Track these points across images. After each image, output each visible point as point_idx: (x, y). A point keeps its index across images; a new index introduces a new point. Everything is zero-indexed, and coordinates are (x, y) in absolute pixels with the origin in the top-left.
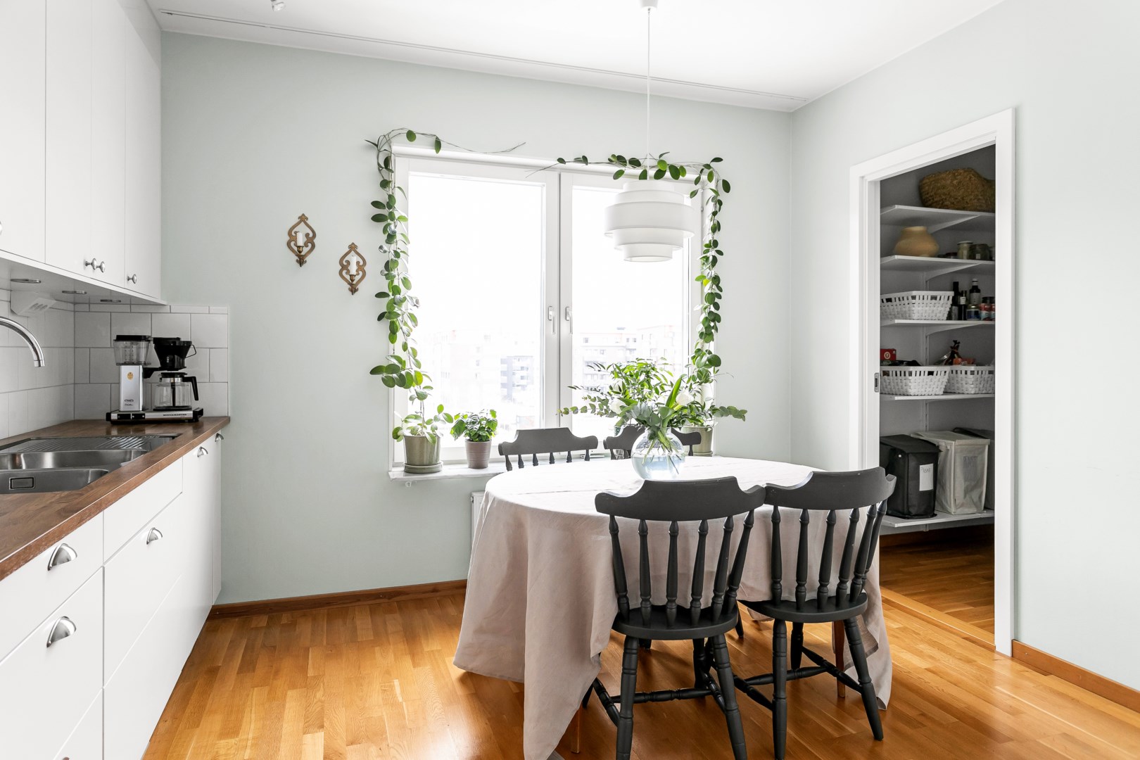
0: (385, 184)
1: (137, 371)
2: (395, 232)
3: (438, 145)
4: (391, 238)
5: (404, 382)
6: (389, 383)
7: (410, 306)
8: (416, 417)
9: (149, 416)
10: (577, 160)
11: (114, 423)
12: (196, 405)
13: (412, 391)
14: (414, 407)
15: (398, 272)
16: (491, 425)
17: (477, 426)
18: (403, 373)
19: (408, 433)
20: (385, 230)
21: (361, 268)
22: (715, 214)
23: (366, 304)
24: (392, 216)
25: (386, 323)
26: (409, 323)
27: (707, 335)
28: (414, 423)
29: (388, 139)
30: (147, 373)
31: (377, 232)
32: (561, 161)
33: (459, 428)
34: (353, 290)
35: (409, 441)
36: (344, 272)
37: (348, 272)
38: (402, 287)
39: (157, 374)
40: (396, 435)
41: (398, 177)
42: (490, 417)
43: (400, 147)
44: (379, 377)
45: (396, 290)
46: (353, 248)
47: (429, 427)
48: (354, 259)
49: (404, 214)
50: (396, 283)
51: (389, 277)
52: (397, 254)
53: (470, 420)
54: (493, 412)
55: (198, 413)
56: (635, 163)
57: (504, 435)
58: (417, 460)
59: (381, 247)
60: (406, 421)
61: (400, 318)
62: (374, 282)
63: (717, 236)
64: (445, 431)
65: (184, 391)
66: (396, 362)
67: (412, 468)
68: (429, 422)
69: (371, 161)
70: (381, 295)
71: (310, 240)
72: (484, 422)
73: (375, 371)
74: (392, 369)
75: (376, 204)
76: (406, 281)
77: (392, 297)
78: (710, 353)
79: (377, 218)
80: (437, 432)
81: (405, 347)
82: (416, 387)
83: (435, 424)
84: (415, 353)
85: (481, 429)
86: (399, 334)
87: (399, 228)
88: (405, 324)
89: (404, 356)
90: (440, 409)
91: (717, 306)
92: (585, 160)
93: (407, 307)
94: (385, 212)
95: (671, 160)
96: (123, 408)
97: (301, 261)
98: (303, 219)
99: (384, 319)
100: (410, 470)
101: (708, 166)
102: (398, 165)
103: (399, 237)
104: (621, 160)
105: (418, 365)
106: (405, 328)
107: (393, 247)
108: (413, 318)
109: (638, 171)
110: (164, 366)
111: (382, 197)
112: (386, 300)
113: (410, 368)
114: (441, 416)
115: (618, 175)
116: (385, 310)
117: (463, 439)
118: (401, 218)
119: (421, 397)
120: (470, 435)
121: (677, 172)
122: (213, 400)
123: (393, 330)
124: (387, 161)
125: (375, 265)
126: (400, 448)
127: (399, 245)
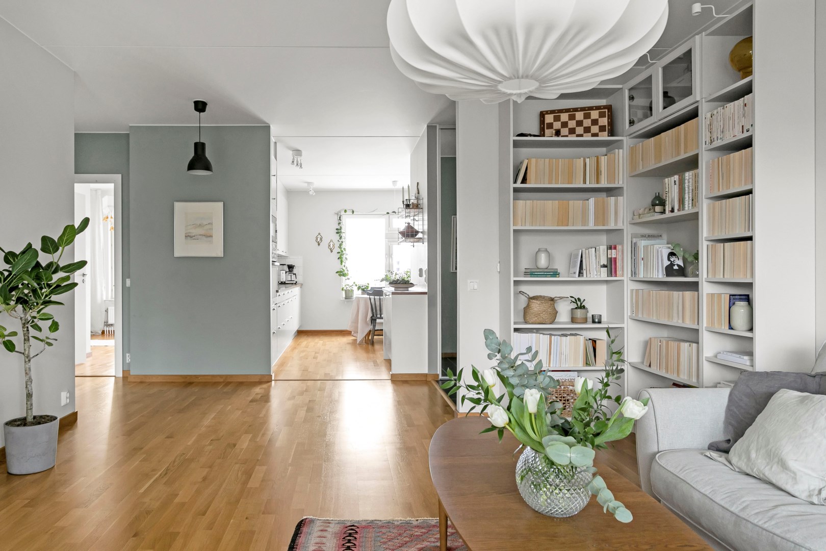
0: (339, 224)
1: (284, 272)
3: (353, 212)
4: (341, 238)
5: (344, 275)
6: (340, 275)
8: (348, 285)
9: (287, 282)
10: (392, 213)
11: (280, 284)
12: (296, 280)
13: (347, 277)
14: (347, 282)
15: (343, 247)
16: (367, 287)
18: (344, 273)
19: (346, 289)
20: (339, 236)
21: (334, 245)
23: (335, 255)
24: (341, 232)
26: (346, 260)
29: (340, 212)
30: (286, 272)
31: (337, 236)
32: (388, 213)
33: (359, 288)
34: (332, 251)
35: (346, 291)
36: (329, 247)
39: (288, 273)
40: (343, 290)
41: (343, 222)
43: (343, 213)
44: (338, 274)
45: (342, 251)
46: (331, 241)
48: (331, 244)
49: (344, 231)
51: (340, 248)
52: (342, 242)
53: (362, 285)
54: (368, 284)
55: (296, 282)
58: (348, 296)
59: (338, 240)
60: (345, 286)
61: (343, 259)
62: (337, 250)
64: (355, 288)
65: (293, 277)
66: (342, 270)
67: (346, 298)
68: (351, 286)
69: (336, 218)
70: (338, 253)
71: (321, 239)
72: (365, 286)
73: (337, 272)
74: (341, 272)
75: (337, 229)
76: (344, 249)
79: (337, 233)
80: (353, 289)
81: (344, 266)
83: (353, 287)
84: (347, 268)
85: (365, 288)
86: (343, 263)
87: (343, 235)
89: (344, 268)
90: (354, 283)
93: (344, 256)
94: (339, 231)
96: (282, 280)
97: (319, 245)
98: (319, 234)
99: (339, 259)
102: (343, 218)
103: (343, 237)
105: (348, 271)
106: (344, 261)
107: (341, 240)
108: (346, 258)
110: (289, 271)
111: (339, 228)
112: (340, 254)
113: (346, 272)
114: (354, 285)
116: (340, 257)
117: (359, 292)
119: (349, 279)
120: (362, 290)
122: (300, 279)
123: (342, 262)
124: (340, 218)
125: (337, 245)
126: (344, 292)
127: (343, 240)
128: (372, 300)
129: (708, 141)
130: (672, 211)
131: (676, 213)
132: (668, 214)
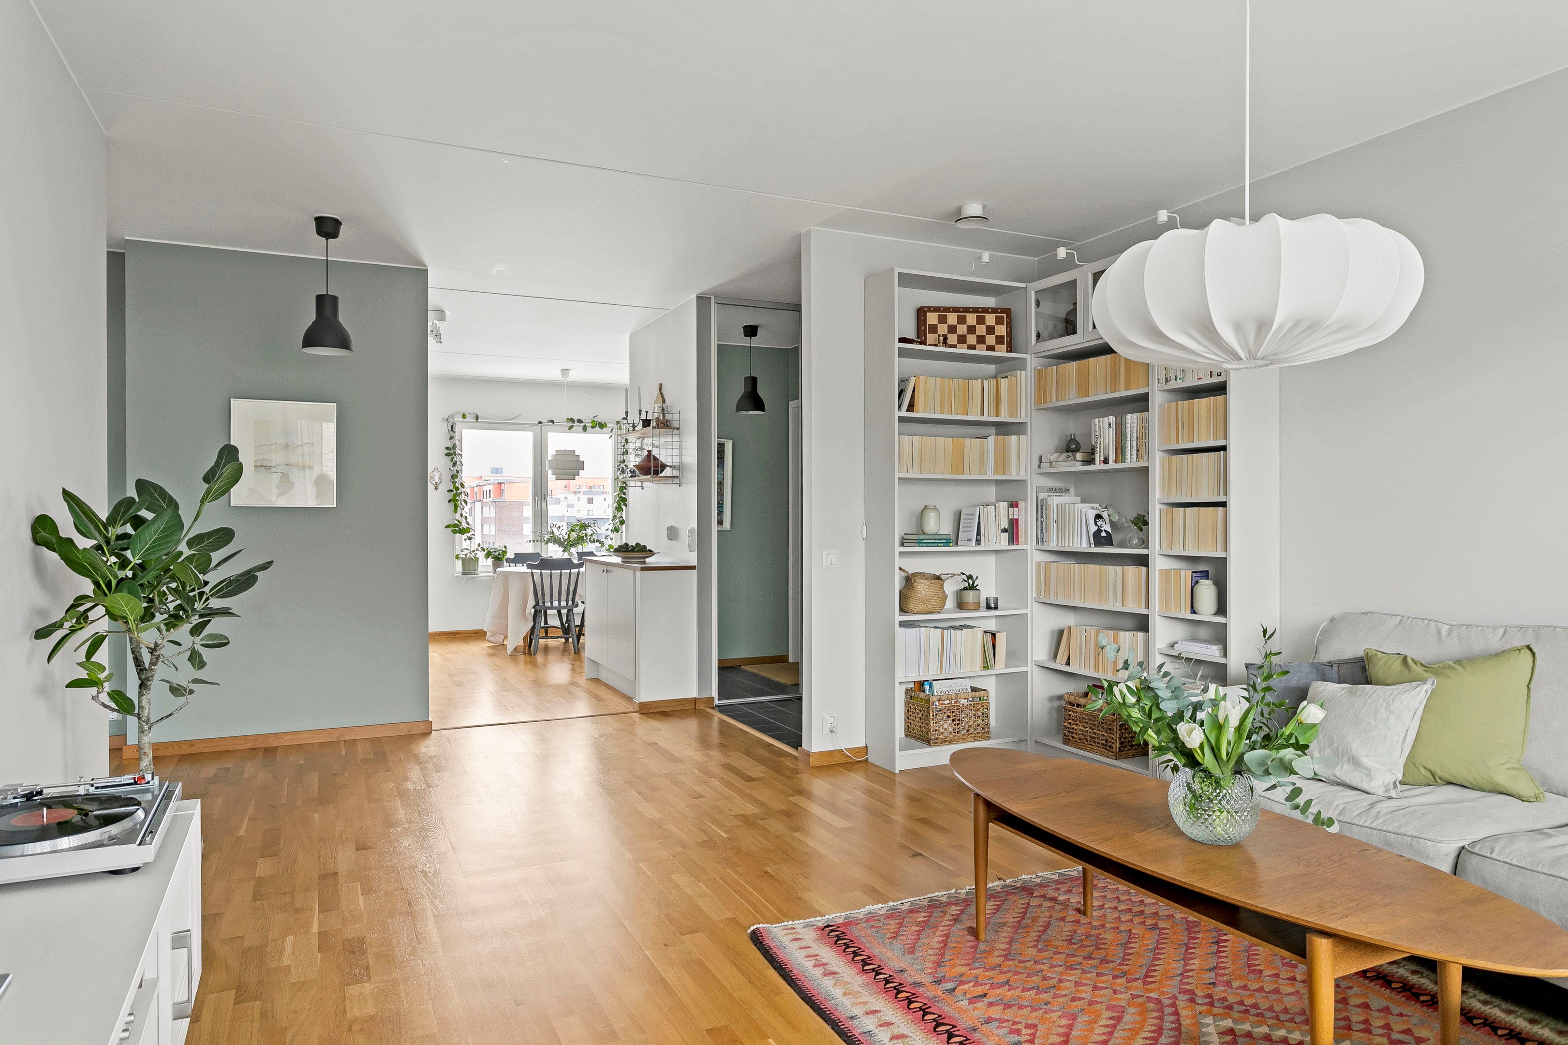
0: (451, 438)
2: (456, 461)
3: (477, 418)
4: (455, 464)
5: (462, 531)
6: (455, 532)
7: (463, 496)
8: (467, 549)
10: (548, 421)
13: (465, 536)
14: (466, 544)
15: (458, 480)
16: (505, 552)
17: (497, 553)
18: (461, 527)
19: (464, 556)
20: (451, 461)
21: (440, 478)
22: (624, 445)
23: (443, 495)
24: (455, 454)
25: (452, 504)
26: (464, 504)
27: (619, 509)
28: (466, 552)
29: (452, 416)
31: (448, 461)
32: (540, 423)
33: (488, 555)
34: (436, 488)
35: (464, 560)
36: (432, 480)
37: (434, 480)
38: (460, 487)
40: (457, 557)
41: (457, 436)
42: (504, 549)
43: (458, 419)
44: (449, 530)
45: (458, 488)
46: (437, 469)
47: (473, 554)
48: (437, 475)
49: (460, 453)
50: (457, 485)
51: (454, 483)
52: (457, 471)
53: (493, 550)
54: (505, 547)
56: (580, 421)
57: (510, 555)
58: (467, 568)
59: (450, 469)
60: (462, 551)
61: (459, 502)
62: (447, 485)
63: (625, 457)
64: (481, 555)
66: (457, 522)
67: (465, 572)
68: (474, 551)
69: (447, 427)
70: (450, 491)
72: (501, 552)
73: (447, 527)
74: (455, 525)
75: (447, 448)
76: (462, 485)
77: (455, 492)
78: (621, 517)
79: (447, 455)
80: (477, 556)
81: (462, 515)
82: (467, 534)
83: (476, 552)
84: (466, 518)
85: (500, 555)
86: (459, 509)
87: (458, 458)
88: (462, 505)
89: (461, 519)
90: (479, 545)
91: (624, 494)
92: (552, 422)
94: (452, 452)
95: (601, 419)
99: (451, 503)
100: (464, 574)
101: (618, 423)
102: (456, 429)
103: (458, 463)
104: (572, 420)
105: (468, 523)
106: (461, 506)
107: (456, 468)
108: (465, 501)
109: (583, 424)
111: (450, 445)
112: (452, 493)
113: (464, 525)
114: (479, 549)
115: (571, 428)
116: (452, 498)
117: (490, 561)
118: (459, 454)
119: (470, 539)
120: (494, 558)
121: (602, 426)
123: (456, 507)
124: (452, 427)
125: (447, 477)
126: (459, 563)
127: (458, 467)
128: (537, 578)
129: (1163, 379)
130: (1106, 461)
131: (1112, 465)
132: (1098, 466)
